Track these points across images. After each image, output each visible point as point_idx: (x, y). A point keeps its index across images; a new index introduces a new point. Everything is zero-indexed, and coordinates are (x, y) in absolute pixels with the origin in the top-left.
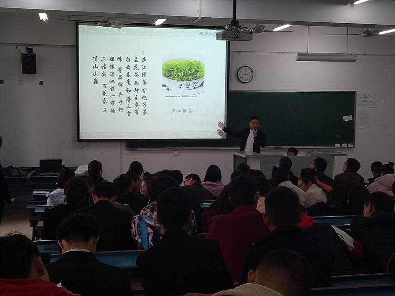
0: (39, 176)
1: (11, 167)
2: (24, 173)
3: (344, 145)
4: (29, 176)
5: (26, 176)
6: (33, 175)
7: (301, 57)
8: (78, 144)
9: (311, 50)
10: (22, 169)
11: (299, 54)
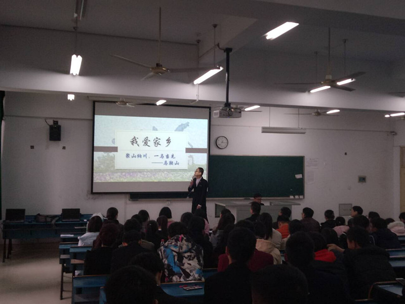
0: (61, 222)
1: (39, 215)
2: (49, 219)
3: (297, 197)
4: (53, 222)
5: (51, 222)
6: (57, 221)
7: (265, 130)
8: (91, 196)
9: (272, 125)
10: (47, 216)
11: (263, 128)
